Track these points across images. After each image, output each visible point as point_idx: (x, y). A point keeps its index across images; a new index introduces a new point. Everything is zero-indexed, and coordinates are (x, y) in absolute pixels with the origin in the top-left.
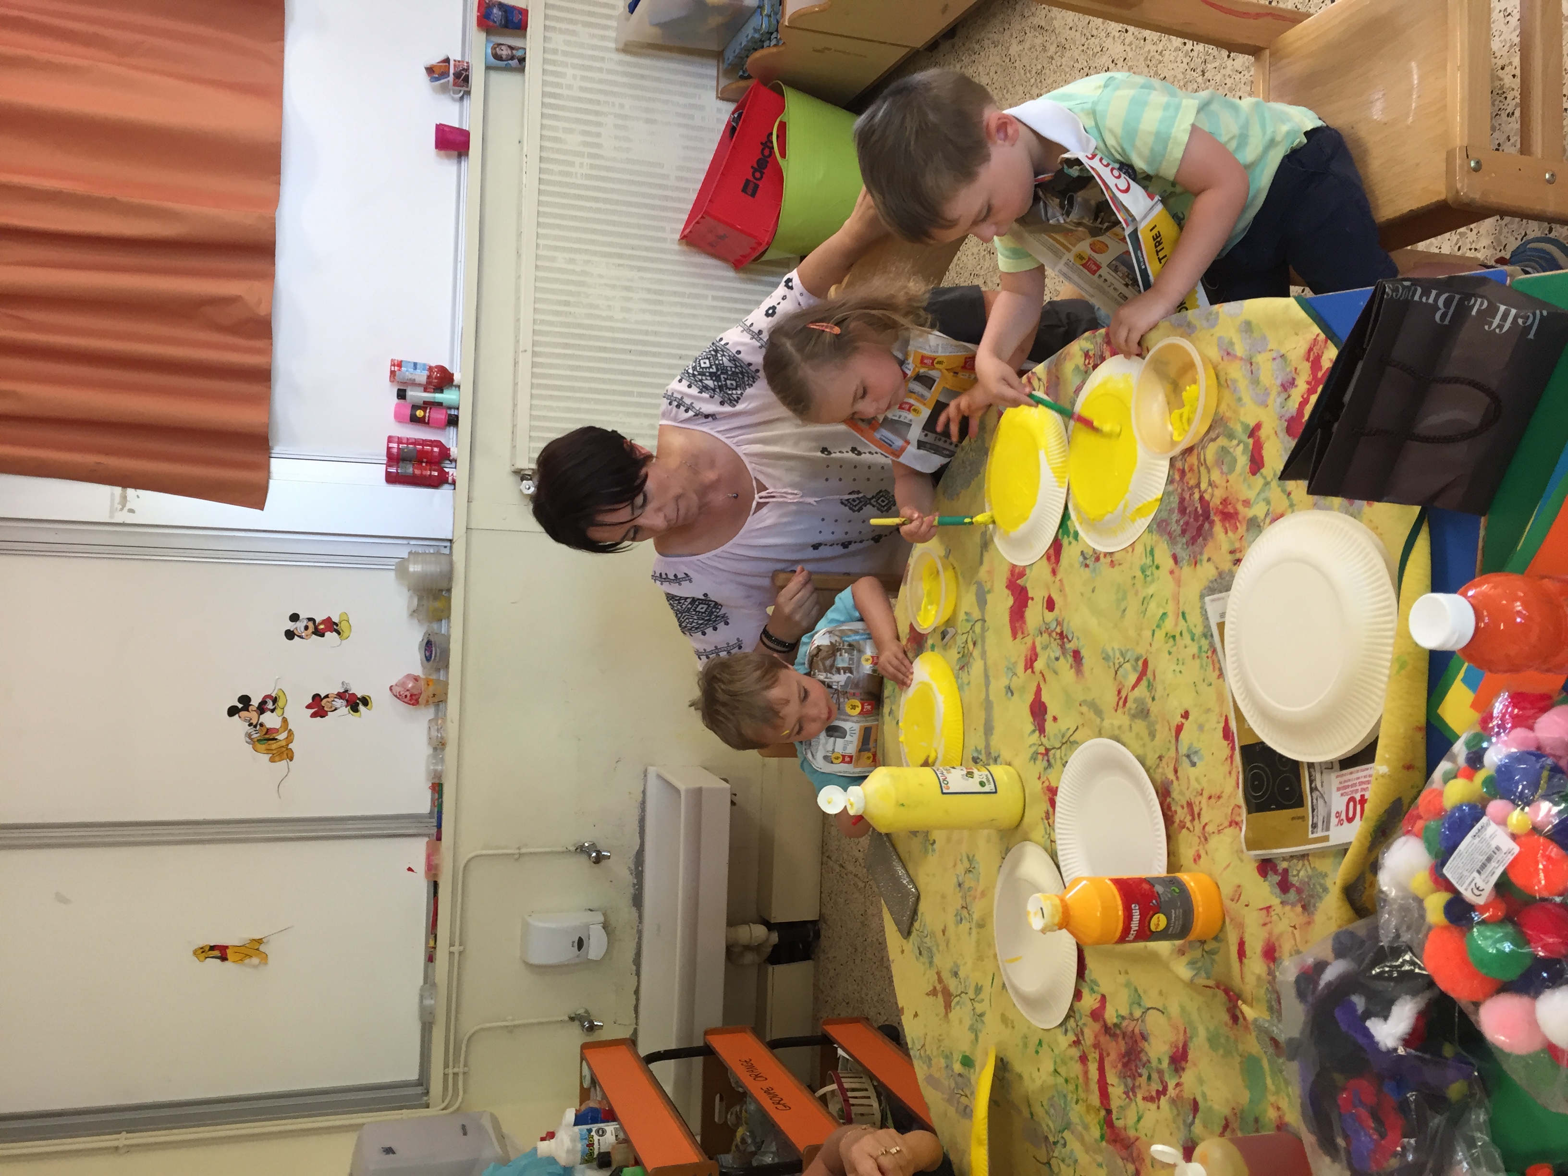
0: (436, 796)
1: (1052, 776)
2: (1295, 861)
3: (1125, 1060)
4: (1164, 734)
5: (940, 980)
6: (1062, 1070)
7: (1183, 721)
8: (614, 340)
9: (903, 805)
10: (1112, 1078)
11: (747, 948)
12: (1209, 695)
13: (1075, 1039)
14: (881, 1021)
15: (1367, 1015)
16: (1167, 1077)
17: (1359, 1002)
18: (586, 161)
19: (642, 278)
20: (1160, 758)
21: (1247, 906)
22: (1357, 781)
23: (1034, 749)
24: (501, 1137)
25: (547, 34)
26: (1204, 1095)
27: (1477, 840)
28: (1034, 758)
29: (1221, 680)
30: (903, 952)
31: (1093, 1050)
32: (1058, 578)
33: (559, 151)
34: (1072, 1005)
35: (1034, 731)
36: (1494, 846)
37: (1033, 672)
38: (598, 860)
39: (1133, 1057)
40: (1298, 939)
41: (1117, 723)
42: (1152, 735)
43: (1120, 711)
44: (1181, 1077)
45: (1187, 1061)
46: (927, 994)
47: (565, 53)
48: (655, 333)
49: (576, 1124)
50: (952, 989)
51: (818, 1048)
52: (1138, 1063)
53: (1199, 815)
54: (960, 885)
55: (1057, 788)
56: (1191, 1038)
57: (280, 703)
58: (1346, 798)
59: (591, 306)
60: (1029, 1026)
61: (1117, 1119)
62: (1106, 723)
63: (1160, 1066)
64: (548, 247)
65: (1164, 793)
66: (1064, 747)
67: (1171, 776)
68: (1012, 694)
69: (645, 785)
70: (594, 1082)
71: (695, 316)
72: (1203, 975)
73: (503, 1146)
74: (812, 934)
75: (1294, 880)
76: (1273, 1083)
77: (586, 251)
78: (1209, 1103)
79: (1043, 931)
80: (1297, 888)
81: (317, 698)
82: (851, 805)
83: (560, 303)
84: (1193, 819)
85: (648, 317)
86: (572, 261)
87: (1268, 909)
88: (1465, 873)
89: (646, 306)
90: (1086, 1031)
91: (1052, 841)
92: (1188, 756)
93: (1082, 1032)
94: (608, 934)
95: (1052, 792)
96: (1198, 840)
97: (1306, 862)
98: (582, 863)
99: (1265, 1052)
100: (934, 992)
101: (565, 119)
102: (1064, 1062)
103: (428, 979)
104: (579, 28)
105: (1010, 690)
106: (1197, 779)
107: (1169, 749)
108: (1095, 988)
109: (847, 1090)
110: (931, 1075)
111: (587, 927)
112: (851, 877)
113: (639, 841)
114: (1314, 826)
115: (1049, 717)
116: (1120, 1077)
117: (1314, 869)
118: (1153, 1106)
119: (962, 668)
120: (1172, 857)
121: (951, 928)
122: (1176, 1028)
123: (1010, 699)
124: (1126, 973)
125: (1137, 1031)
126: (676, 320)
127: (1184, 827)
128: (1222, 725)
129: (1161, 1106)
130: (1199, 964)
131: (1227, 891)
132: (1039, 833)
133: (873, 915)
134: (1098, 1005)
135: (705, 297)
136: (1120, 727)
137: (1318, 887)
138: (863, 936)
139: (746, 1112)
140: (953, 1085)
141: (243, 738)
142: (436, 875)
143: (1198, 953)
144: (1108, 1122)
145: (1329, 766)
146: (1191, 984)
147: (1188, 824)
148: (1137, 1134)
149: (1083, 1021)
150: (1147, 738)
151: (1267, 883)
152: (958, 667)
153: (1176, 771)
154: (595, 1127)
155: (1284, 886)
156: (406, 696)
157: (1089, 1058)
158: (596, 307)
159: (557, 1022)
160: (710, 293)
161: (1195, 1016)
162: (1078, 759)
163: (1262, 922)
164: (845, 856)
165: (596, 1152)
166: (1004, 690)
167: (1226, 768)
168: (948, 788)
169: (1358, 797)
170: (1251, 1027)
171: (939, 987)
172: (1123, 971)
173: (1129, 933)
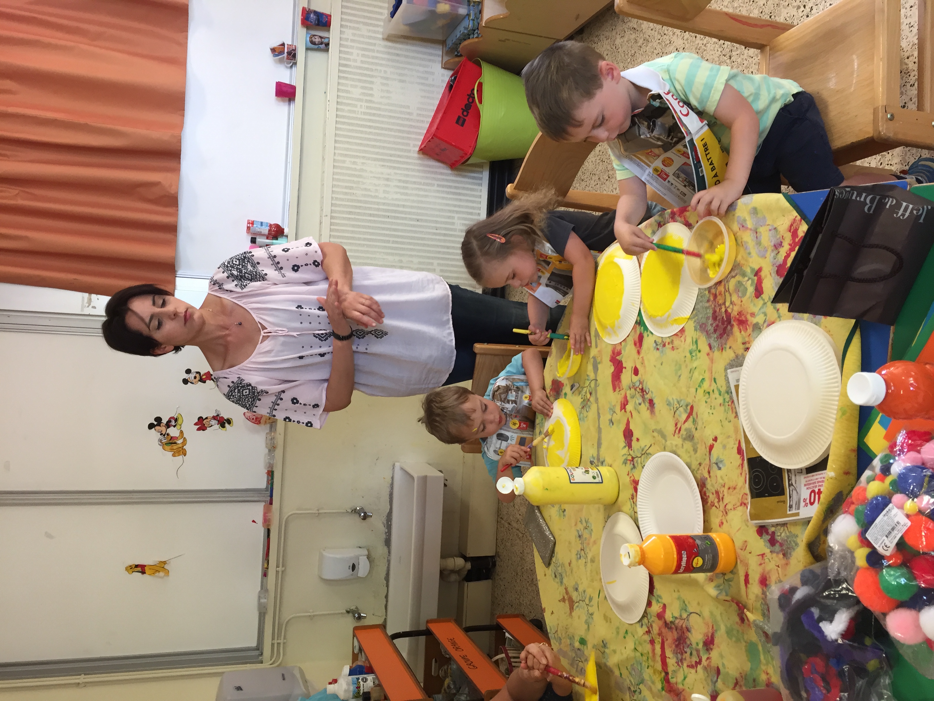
0: (270, 478)
1: (636, 473)
2: (779, 527)
3: (677, 643)
4: (702, 450)
5: (567, 593)
6: (640, 649)
7: (714, 442)
8: (378, 210)
9: (547, 489)
10: (669, 653)
11: (453, 571)
12: (729, 428)
13: (647, 630)
14: (532, 616)
15: (821, 619)
16: (701, 654)
17: (816, 612)
18: (364, 104)
19: (396, 174)
20: (700, 464)
21: (750, 553)
22: (816, 481)
23: (625, 457)
24: (305, 681)
25: (342, 29)
26: (723, 665)
27: (886, 517)
28: (625, 463)
29: (736, 419)
30: (545, 575)
31: (658, 637)
32: (641, 356)
33: (348, 98)
34: (646, 609)
35: (625, 447)
36: (896, 521)
37: (625, 411)
38: (365, 518)
39: (682, 642)
40: (780, 572)
41: (674, 443)
42: (695, 450)
43: (676, 435)
44: (710, 654)
45: (713, 645)
46: (559, 601)
47: (353, 41)
48: (404, 206)
49: (350, 674)
50: (574, 598)
51: (493, 632)
52: (684, 644)
53: (723, 498)
54: (580, 536)
55: (638, 481)
56: (716, 631)
57: (179, 422)
58: (810, 490)
59: (366, 189)
60: (620, 622)
61: (672, 678)
62: (668, 443)
63: (698, 647)
64: (341, 155)
65: (702, 485)
66: (643, 457)
67: (706, 475)
68: (613, 425)
69: (393, 474)
70: (361, 650)
71: (426, 196)
72: (724, 594)
73: (306, 687)
74: (491, 564)
75: (778, 538)
76: (765, 658)
77: (364, 157)
78: (727, 670)
79: (629, 566)
80: (780, 543)
81: (200, 419)
82: (517, 489)
83: (346, 187)
84: (719, 501)
85: (398, 196)
86: (354, 163)
87: (763, 555)
88: (879, 537)
89: (398, 190)
90: (654, 625)
91: (635, 512)
92: (717, 464)
93: (652, 627)
94: (370, 562)
95: (635, 483)
96: (721, 514)
97: (786, 528)
98: (356, 519)
99: (760, 640)
100: (563, 600)
101: (353, 79)
102: (640, 644)
103: (264, 588)
104: (361, 26)
105: (611, 422)
106: (721, 477)
107: (705, 459)
108: (660, 600)
109: (511, 658)
110: (561, 649)
111: (357, 558)
112: (514, 530)
113: (389, 507)
114: (791, 507)
115: (634, 439)
116: (673, 653)
117: (790, 532)
118: (693, 671)
119: (583, 408)
120: (706, 523)
121: (574, 562)
122: (707, 624)
123: (611, 427)
124: (678, 591)
125: (684, 626)
126: (416, 198)
127: (713, 506)
128: (737, 445)
129: (698, 671)
130: (721, 587)
131: (738, 544)
132: (627, 507)
133: (528, 553)
134: (661, 610)
135: (433, 185)
136: (676, 445)
137: (792, 542)
138: (521, 566)
139: (451, 669)
140: (574, 655)
141: (157, 443)
142: (269, 525)
143: (721, 581)
144: (666, 680)
145: (800, 471)
146: (716, 599)
147: (716, 504)
148: (683, 687)
149: (652, 619)
150: (692, 453)
151: (762, 540)
152: (581, 407)
153: (709, 472)
154: (361, 677)
155: (772, 542)
156: (253, 419)
157: (656, 641)
158: (369, 190)
159: (339, 614)
160: (436, 183)
161: (719, 618)
162: (651, 464)
163: (759, 563)
164: (511, 518)
165: (362, 692)
166: (608, 422)
167: (739, 471)
168: (574, 480)
169: (817, 490)
170: (752, 625)
171: (566, 597)
172: (676, 591)
173: (680, 568)
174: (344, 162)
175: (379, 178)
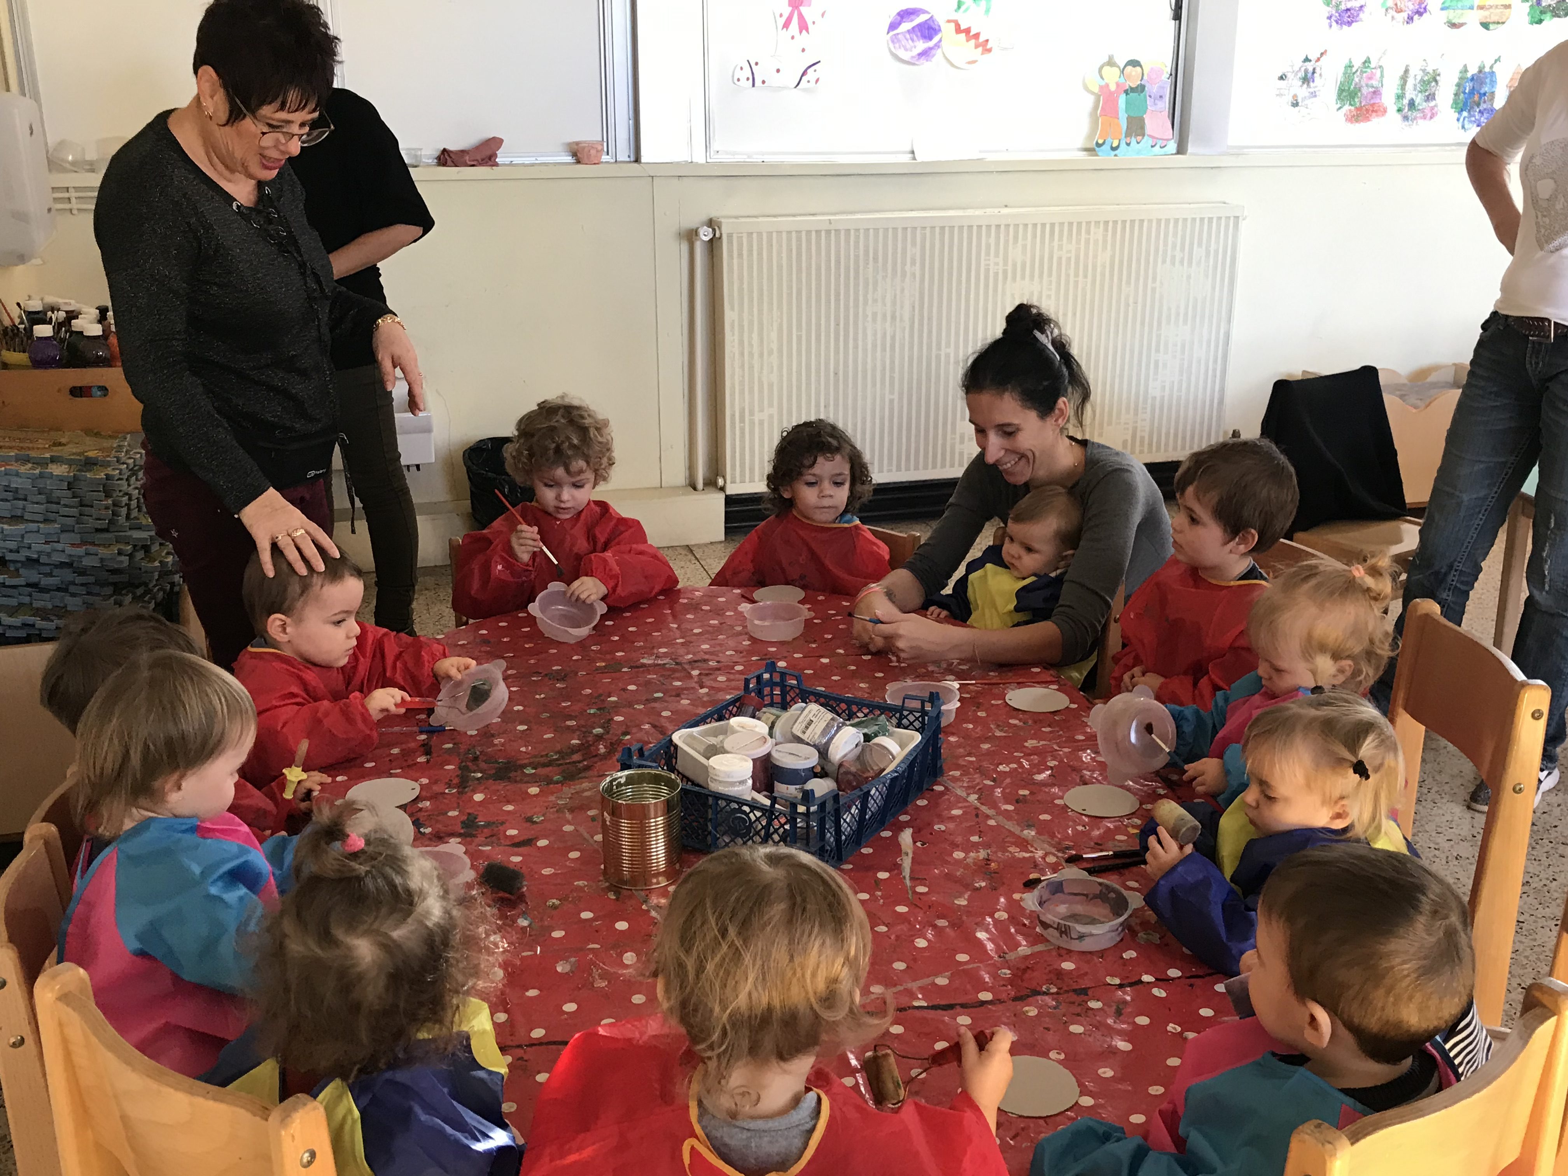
8: (847, 305)
18: (1000, 268)
19: (904, 328)
33: (1007, 242)
47: (1087, 242)
48: (856, 347)
64: (923, 239)
77: (923, 275)
83: (876, 251)
85: (870, 337)
86: (913, 263)
101: (1034, 247)
104: (1109, 252)
135: (892, 392)
158: (875, 289)
160: (896, 397)
174: (914, 244)
175: (894, 303)
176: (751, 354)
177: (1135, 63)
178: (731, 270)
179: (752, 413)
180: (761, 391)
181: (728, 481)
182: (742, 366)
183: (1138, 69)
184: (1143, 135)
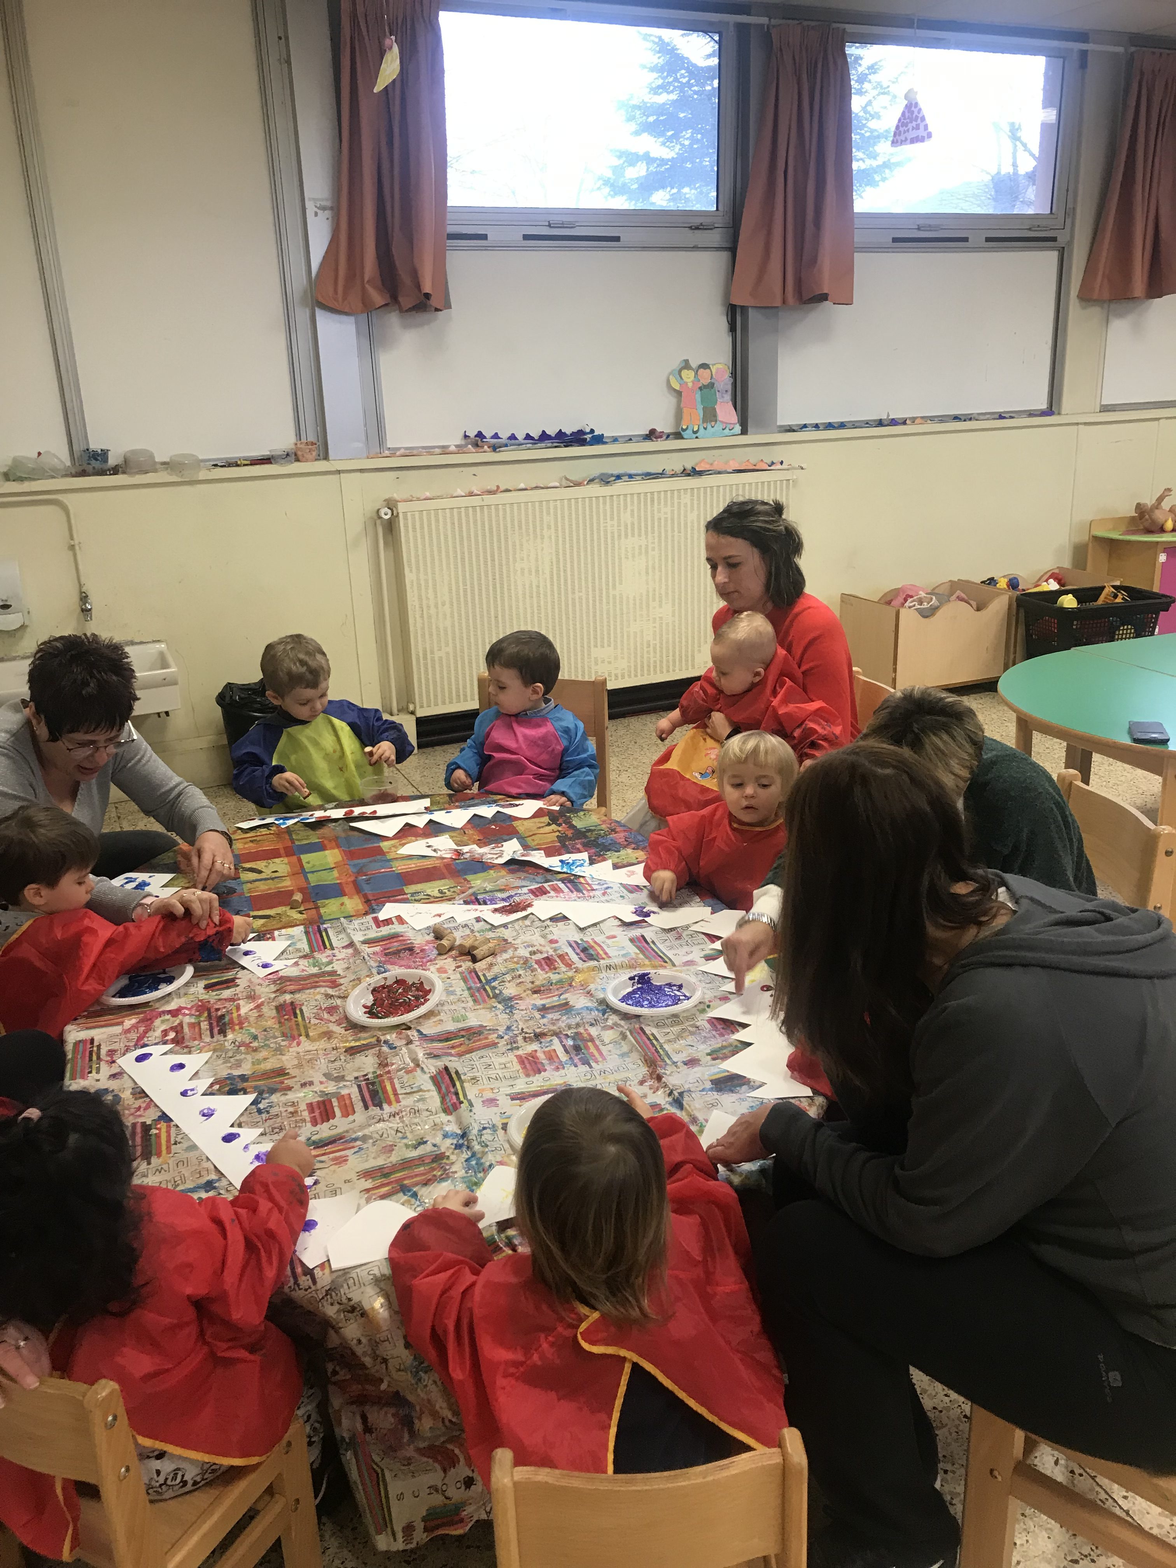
8: (501, 565)
18: (616, 528)
19: (545, 580)
25: (690, 491)
33: (619, 508)
47: (679, 503)
48: (510, 596)
59: (521, 545)
64: (556, 508)
69: (149, 642)
77: (557, 537)
83: (520, 522)
85: (520, 591)
86: (549, 527)
89: (527, 586)
94: (14, 630)
98: (75, 599)
101: (639, 510)
111: (21, 611)
158: (521, 549)
174: (548, 513)
175: (537, 560)
176: (428, 607)
177: (704, 366)
178: (408, 542)
179: (432, 652)
180: (438, 635)
181: (418, 707)
182: (422, 617)
183: (708, 371)
184: (716, 421)
